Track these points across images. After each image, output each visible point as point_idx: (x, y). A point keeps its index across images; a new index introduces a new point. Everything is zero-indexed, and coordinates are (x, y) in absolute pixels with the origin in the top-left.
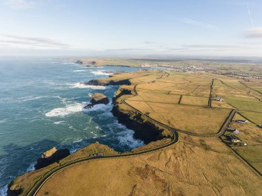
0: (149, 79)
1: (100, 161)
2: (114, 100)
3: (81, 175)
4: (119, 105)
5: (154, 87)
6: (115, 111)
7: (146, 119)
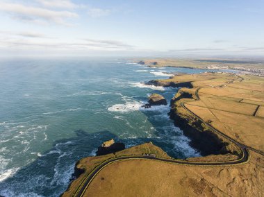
0: (216, 83)
1: (152, 162)
2: (173, 102)
3: (133, 171)
4: (178, 108)
5: (221, 92)
6: (173, 113)
7: (207, 128)
